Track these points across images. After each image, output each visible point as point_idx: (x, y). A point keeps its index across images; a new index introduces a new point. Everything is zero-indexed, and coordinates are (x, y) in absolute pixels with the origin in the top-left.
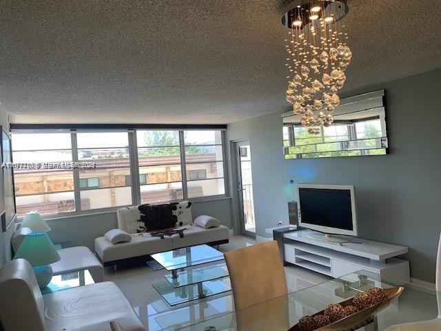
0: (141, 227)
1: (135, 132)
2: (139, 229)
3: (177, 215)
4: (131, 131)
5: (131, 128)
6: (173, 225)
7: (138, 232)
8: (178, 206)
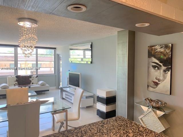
0: (16, 84)
1: (17, 48)
2: (15, 84)
3: (31, 80)
4: (16, 48)
5: (16, 46)
6: (29, 83)
7: (15, 85)
8: (32, 77)
